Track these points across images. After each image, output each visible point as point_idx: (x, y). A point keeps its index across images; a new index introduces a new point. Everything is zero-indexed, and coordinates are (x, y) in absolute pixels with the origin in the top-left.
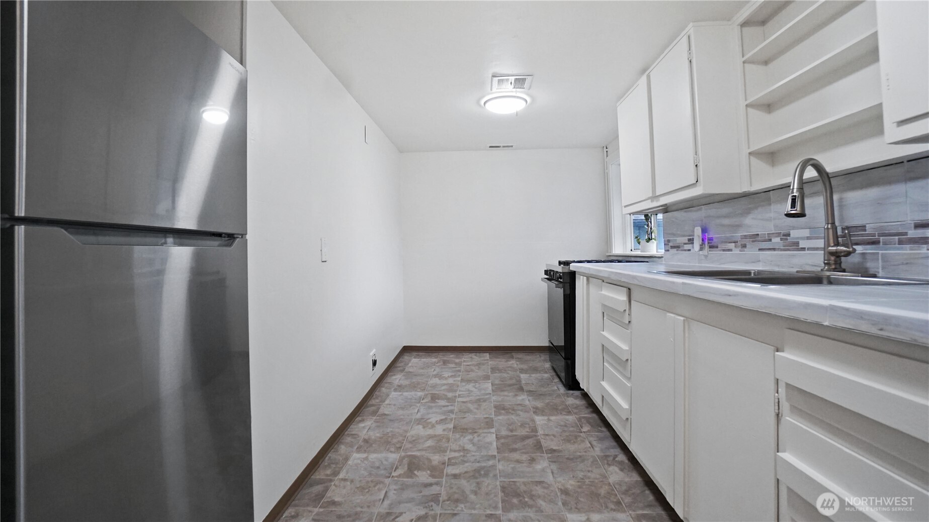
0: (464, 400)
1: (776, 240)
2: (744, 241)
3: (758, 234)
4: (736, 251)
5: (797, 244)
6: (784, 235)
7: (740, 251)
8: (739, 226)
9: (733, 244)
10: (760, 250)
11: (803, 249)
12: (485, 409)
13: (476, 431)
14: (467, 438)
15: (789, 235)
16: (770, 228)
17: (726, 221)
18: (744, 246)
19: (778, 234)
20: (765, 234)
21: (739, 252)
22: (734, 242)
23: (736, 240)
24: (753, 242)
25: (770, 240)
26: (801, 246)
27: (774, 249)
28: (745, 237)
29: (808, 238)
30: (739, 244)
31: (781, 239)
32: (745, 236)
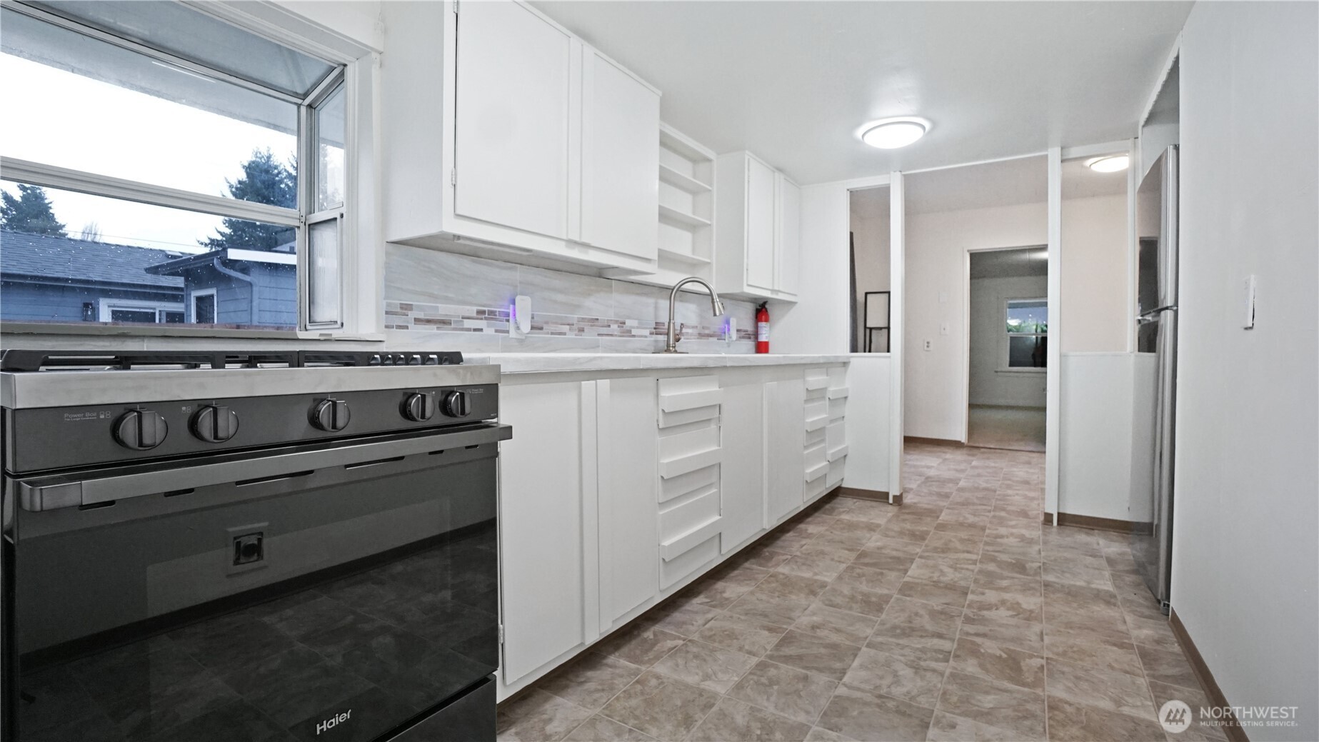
0: (936, 642)
1: (614, 327)
2: (582, 325)
3: (598, 319)
4: (571, 336)
5: (630, 331)
6: (621, 323)
7: (576, 335)
8: (578, 307)
9: (568, 327)
10: (599, 335)
11: (634, 336)
12: (903, 610)
13: (932, 583)
14: (949, 578)
15: (624, 323)
16: (610, 315)
17: (560, 297)
18: (582, 330)
19: (616, 322)
20: (604, 320)
21: (574, 337)
22: (568, 325)
23: (571, 322)
24: (592, 326)
25: (609, 326)
26: (633, 333)
27: (611, 335)
28: (583, 320)
29: (638, 328)
30: (575, 327)
31: (619, 327)
32: (583, 318)
